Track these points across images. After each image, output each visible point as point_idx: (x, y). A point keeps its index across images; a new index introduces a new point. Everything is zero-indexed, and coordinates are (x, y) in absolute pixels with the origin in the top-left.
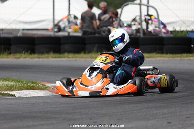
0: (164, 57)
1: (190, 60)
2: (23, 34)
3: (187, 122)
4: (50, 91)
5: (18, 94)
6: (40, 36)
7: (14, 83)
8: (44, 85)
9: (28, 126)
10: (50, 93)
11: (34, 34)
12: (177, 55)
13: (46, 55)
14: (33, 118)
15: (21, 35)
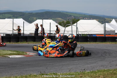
13: (39, 42)
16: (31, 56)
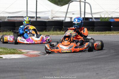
0: (94, 33)
1: (110, 35)
2: (8, 20)
3: (108, 73)
4: (24, 55)
5: (4, 56)
6: (18, 21)
7: (2, 50)
8: (21, 51)
9: (11, 77)
10: (24, 56)
11: (15, 20)
12: (102, 32)
14: (14, 71)
15: (7, 21)
16: (36, 56)
